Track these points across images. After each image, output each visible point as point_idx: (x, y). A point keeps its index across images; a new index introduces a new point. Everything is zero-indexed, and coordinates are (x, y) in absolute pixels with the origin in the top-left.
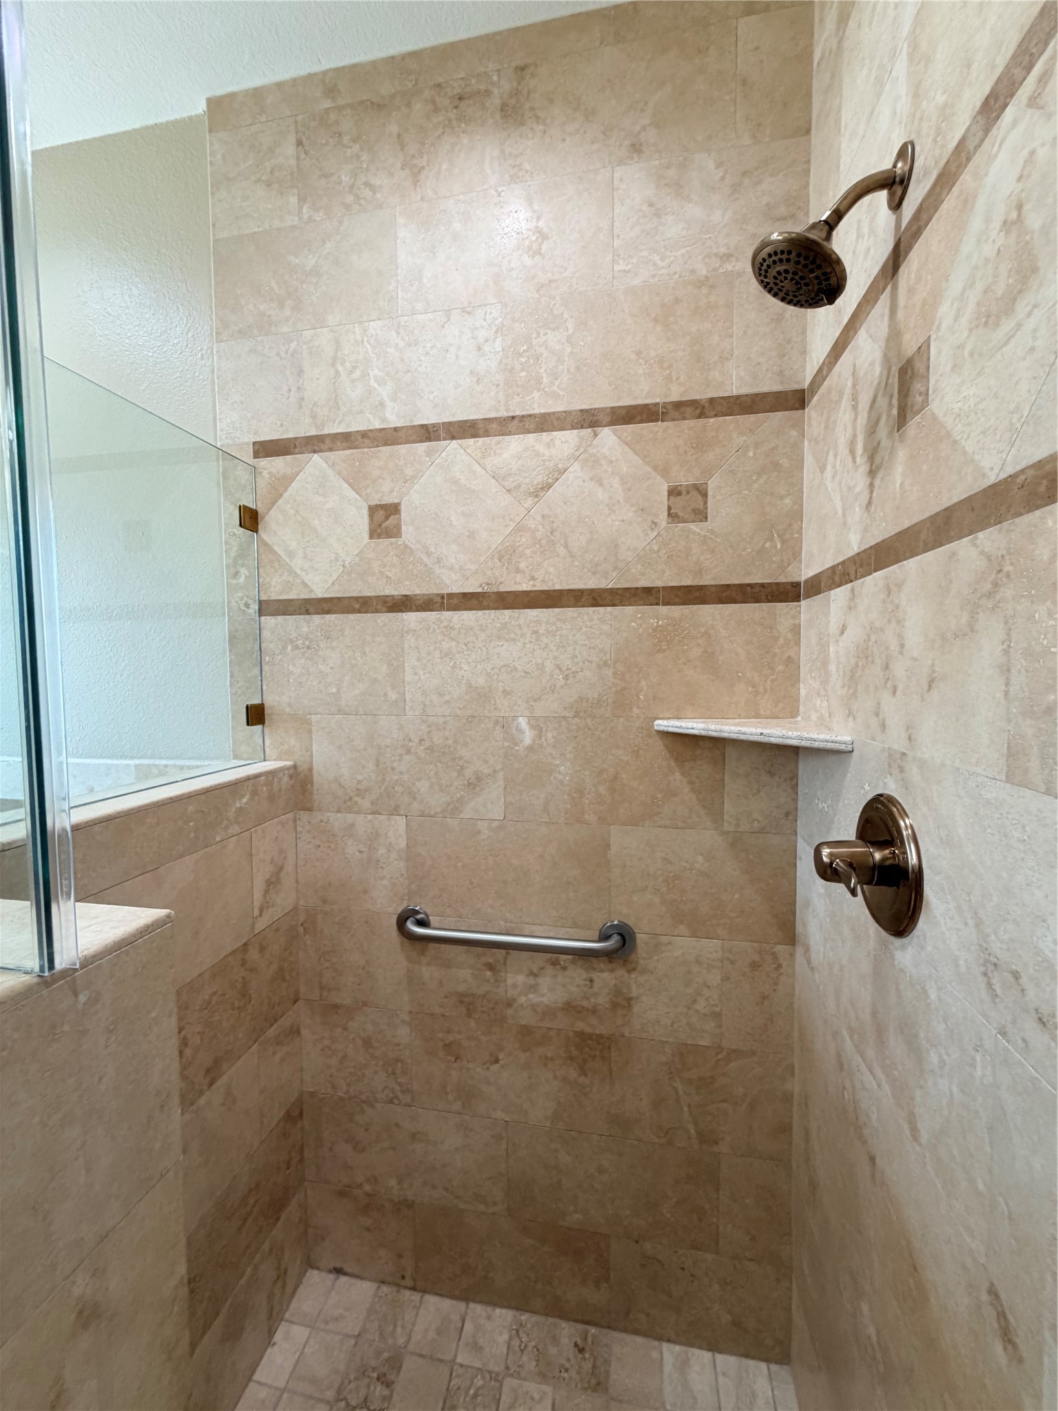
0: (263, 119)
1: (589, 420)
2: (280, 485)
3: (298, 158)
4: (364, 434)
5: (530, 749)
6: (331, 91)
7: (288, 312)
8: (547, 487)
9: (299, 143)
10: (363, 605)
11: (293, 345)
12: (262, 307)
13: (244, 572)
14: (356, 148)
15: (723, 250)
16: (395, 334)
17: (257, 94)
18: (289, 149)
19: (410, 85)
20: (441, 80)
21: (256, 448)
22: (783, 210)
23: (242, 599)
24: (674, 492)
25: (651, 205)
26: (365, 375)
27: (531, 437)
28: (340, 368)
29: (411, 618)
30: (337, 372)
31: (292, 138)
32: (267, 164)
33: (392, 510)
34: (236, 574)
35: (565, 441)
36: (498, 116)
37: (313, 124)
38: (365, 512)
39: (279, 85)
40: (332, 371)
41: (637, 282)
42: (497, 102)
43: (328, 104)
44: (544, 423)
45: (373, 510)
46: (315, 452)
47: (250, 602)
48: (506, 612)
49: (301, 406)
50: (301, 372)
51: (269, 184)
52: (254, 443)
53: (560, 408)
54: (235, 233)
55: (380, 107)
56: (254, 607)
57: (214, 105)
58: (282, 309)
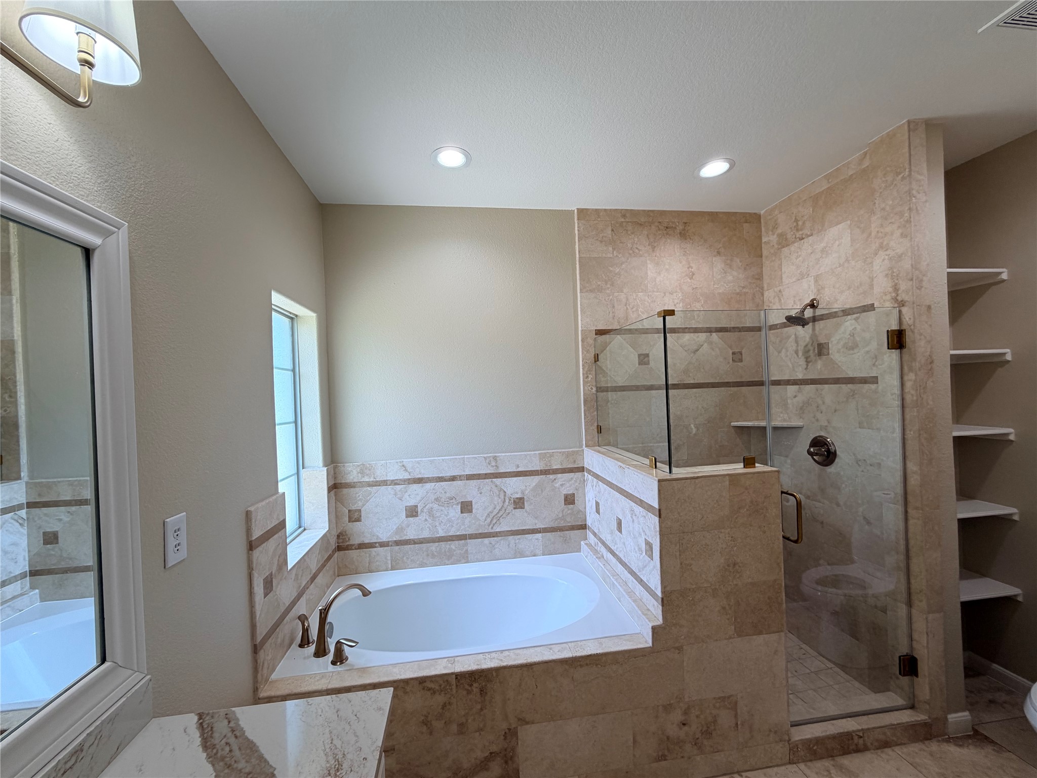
0: (599, 219)
1: (709, 330)
2: (605, 346)
3: (612, 235)
4: (637, 330)
5: (695, 434)
6: (624, 216)
7: (609, 286)
8: (697, 350)
9: (612, 230)
10: (637, 388)
11: (611, 297)
12: (599, 283)
13: (590, 376)
14: (633, 236)
15: (743, 285)
16: (647, 298)
17: (597, 211)
18: (609, 232)
19: (651, 220)
20: (660, 221)
21: (597, 331)
22: (757, 277)
23: (589, 386)
24: (734, 353)
25: (723, 270)
26: (637, 310)
27: (692, 334)
28: (628, 307)
29: (654, 392)
30: (627, 308)
31: (610, 228)
32: (601, 235)
33: (647, 355)
34: (587, 377)
35: (702, 336)
36: (679, 235)
37: (617, 225)
38: (637, 356)
39: (605, 210)
40: (625, 308)
41: (720, 291)
42: (679, 231)
43: (623, 220)
44: (696, 330)
45: (639, 355)
46: (618, 334)
47: (593, 387)
48: (686, 390)
49: (614, 319)
50: (614, 307)
51: (602, 242)
52: (596, 330)
53: (700, 326)
54: (588, 256)
55: (641, 225)
56: (594, 389)
57: (580, 211)
58: (606, 284)
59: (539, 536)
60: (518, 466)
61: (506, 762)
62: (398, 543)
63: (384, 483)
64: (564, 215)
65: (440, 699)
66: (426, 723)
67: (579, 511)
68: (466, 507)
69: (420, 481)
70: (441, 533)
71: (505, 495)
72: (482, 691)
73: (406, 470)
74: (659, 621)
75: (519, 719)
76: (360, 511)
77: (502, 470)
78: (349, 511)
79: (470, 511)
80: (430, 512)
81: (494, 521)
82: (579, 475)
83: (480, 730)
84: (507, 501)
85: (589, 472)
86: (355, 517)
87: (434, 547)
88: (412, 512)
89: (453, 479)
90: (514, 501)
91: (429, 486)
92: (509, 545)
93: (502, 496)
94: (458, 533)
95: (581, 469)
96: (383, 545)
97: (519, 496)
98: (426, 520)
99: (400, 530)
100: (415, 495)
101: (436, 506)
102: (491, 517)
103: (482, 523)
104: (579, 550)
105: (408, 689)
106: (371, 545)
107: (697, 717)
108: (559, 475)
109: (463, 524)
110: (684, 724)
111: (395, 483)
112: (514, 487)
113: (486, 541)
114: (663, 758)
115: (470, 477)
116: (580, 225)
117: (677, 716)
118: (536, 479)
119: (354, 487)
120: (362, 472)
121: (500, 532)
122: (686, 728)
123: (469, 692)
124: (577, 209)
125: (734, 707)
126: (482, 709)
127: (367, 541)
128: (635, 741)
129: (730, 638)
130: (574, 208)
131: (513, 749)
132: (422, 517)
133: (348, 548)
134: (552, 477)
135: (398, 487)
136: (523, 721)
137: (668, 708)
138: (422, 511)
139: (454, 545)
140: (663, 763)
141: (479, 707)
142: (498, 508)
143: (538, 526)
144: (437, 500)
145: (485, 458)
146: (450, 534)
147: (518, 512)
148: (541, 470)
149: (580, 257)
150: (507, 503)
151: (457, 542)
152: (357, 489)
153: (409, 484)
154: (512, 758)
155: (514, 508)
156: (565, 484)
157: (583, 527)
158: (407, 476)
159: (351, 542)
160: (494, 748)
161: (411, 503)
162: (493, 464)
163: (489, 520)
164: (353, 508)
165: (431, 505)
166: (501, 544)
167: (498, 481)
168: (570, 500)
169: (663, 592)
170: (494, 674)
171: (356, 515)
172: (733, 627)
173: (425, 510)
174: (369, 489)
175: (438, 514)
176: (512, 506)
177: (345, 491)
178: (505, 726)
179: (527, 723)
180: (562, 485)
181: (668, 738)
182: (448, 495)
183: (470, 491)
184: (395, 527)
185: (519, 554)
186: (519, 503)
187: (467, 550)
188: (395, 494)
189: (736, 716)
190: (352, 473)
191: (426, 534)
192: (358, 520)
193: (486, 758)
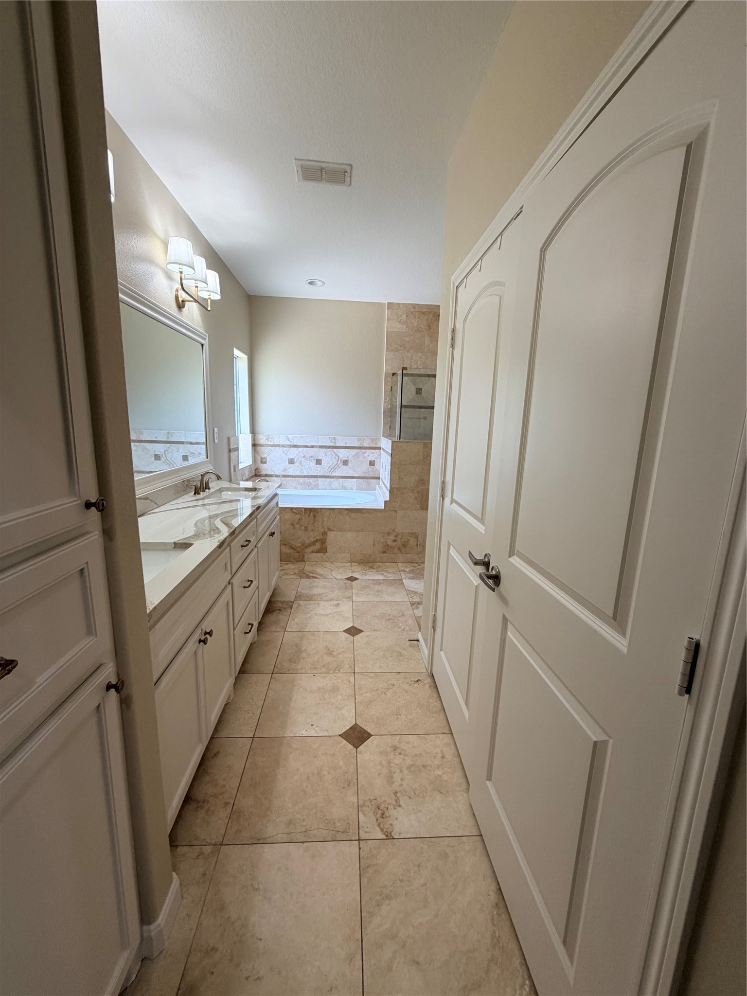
0: (400, 309)
3: (406, 319)
4: (416, 374)
6: (414, 308)
7: (402, 348)
9: (407, 316)
10: (414, 407)
11: (403, 355)
12: (397, 346)
13: (388, 399)
14: (418, 320)
17: (399, 304)
18: (405, 317)
19: (430, 311)
23: (387, 404)
26: (417, 363)
29: (423, 410)
30: (411, 361)
31: (405, 315)
32: (400, 318)
33: (421, 389)
34: (386, 399)
37: (410, 313)
38: (415, 389)
39: (403, 304)
43: (413, 310)
45: (417, 389)
47: (389, 404)
50: (404, 360)
51: (400, 322)
52: (392, 373)
54: (392, 330)
55: (424, 313)
56: (389, 406)
57: (389, 303)
59: (355, 480)
60: (346, 444)
61: (322, 544)
62: (284, 476)
63: (278, 446)
64: (380, 305)
65: (298, 516)
66: (292, 524)
67: (377, 470)
68: (319, 462)
69: (295, 446)
70: (305, 474)
71: (339, 458)
72: (314, 516)
73: (289, 440)
74: (388, 499)
75: (328, 529)
76: (266, 458)
77: (338, 445)
78: (261, 458)
79: (321, 464)
80: (300, 462)
81: (333, 470)
82: (377, 451)
83: (312, 530)
84: (340, 461)
85: (383, 449)
87: (302, 480)
88: (292, 462)
89: (312, 447)
90: (343, 462)
91: (300, 449)
92: (339, 483)
93: (337, 458)
94: (314, 475)
95: (380, 448)
96: (277, 476)
97: (345, 459)
98: (298, 466)
99: (285, 470)
100: (293, 453)
101: (303, 460)
102: (331, 468)
103: (326, 471)
104: (375, 490)
105: (286, 511)
106: (271, 476)
107: (401, 539)
108: (368, 450)
109: (317, 470)
110: (395, 541)
111: (283, 446)
112: (343, 454)
113: (328, 480)
114: (385, 552)
115: (321, 447)
116: (389, 312)
117: (392, 537)
118: (355, 451)
119: (264, 446)
120: (267, 439)
121: (335, 476)
122: (395, 542)
123: (309, 516)
124: (388, 303)
125: (417, 538)
126: (314, 523)
127: (269, 473)
128: (374, 544)
129: (418, 510)
130: (386, 302)
131: (325, 540)
132: (296, 464)
133: (260, 476)
134: (363, 451)
135: (285, 449)
136: (330, 530)
137: (389, 534)
138: (296, 461)
139: (311, 480)
140: (385, 554)
142: (335, 464)
143: (354, 475)
144: (304, 457)
145: (330, 438)
146: (310, 474)
147: (345, 467)
148: (358, 447)
149: (387, 331)
151: (313, 479)
152: (265, 448)
153: (290, 447)
154: (325, 543)
155: (343, 465)
156: (371, 455)
157: (378, 478)
158: (290, 444)
159: (262, 473)
160: (318, 538)
161: (291, 457)
162: (333, 441)
164: (263, 456)
165: (301, 459)
166: (335, 483)
167: (335, 450)
168: (372, 463)
169: (390, 488)
170: (319, 510)
171: (264, 460)
172: (419, 506)
173: (298, 461)
174: (271, 448)
175: (304, 464)
177: (259, 448)
178: (322, 530)
179: (331, 531)
180: (369, 455)
181: (388, 545)
182: (310, 455)
183: (321, 454)
184: (283, 468)
185: (344, 488)
186: (345, 463)
187: (318, 484)
188: (284, 452)
189: (417, 541)
190: (262, 439)
191: (298, 473)
192: (265, 463)
193: (315, 541)
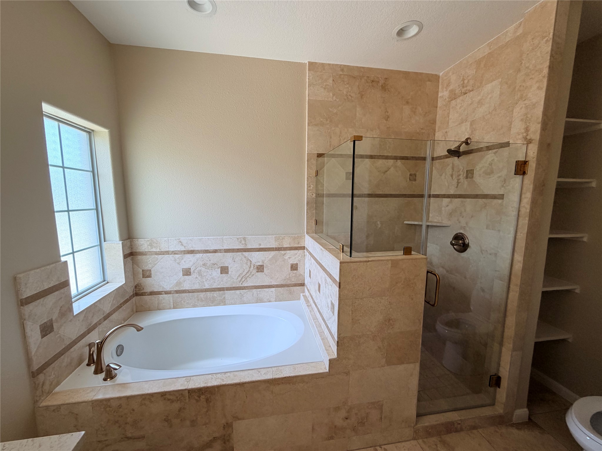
0: (324, 71)
1: (396, 158)
2: (323, 165)
3: (333, 84)
4: (345, 155)
5: (380, 228)
6: (342, 70)
7: (328, 122)
8: (387, 171)
9: (333, 80)
11: (329, 131)
12: (321, 119)
13: (312, 186)
14: (348, 86)
15: (422, 127)
16: (355, 132)
17: (323, 65)
18: (331, 82)
19: (361, 74)
20: (368, 76)
21: (318, 155)
22: (432, 122)
23: (311, 193)
24: (411, 175)
25: (410, 115)
27: (384, 160)
28: (341, 138)
29: (355, 199)
31: (331, 79)
32: (325, 83)
33: (351, 173)
34: (310, 186)
35: (391, 162)
36: (381, 88)
37: (337, 77)
38: (345, 174)
39: (329, 64)
40: (339, 138)
41: (406, 131)
42: (381, 84)
43: (341, 73)
44: (387, 158)
45: (347, 173)
46: (333, 158)
47: (313, 194)
48: (377, 198)
49: (330, 146)
50: (331, 137)
51: (325, 89)
52: (317, 154)
53: (390, 155)
54: (315, 99)
55: (354, 78)
56: (314, 195)
57: (311, 64)
58: (327, 120)
59: (273, 289)
60: (260, 245)
61: (225, 443)
62: (177, 292)
63: (167, 253)
64: (299, 66)
65: (176, 406)
66: (167, 420)
67: (300, 275)
68: (224, 270)
69: (192, 252)
70: (207, 286)
71: (251, 263)
72: (207, 400)
73: (182, 245)
74: (335, 355)
75: (234, 417)
76: (150, 270)
77: (249, 247)
78: (143, 271)
79: (227, 273)
80: (200, 273)
81: (243, 280)
82: (301, 252)
83: (205, 424)
84: (252, 267)
85: (307, 250)
86: (147, 274)
87: (202, 295)
88: (187, 272)
89: (215, 251)
90: (257, 267)
91: (198, 256)
92: (253, 295)
93: (249, 264)
94: (219, 287)
95: (303, 248)
96: (167, 293)
97: (260, 264)
98: (197, 278)
99: (179, 283)
100: (189, 261)
101: (203, 269)
102: (241, 277)
103: (235, 281)
104: (299, 299)
106: (159, 293)
107: (356, 414)
108: (288, 252)
109: (222, 281)
110: (347, 419)
111: (174, 253)
112: (257, 258)
113: (238, 292)
114: (332, 438)
115: (227, 251)
116: (310, 74)
117: (343, 413)
118: (273, 253)
119: (146, 255)
120: (151, 245)
121: (247, 287)
122: (348, 421)
123: (197, 401)
124: (309, 62)
125: (381, 407)
126: (207, 411)
127: (156, 290)
128: (313, 429)
129: (382, 366)
130: (306, 62)
131: (229, 435)
132: (194, 275)
133: (143, 294)
134: (283, 252)
135: (177, 256)
136: (237, 418)
137: (337, 409)
138: (194, 272)
139: (216, 294)
140: (331, 441)
141: (205, 410)
142: (246, 271)
143: (272, 284)
144: (204, 265)
145: (238, 239)
146: (213, 287)
147: (259, 274)
148: (276, 248)
149: (309, 100)
150: (252, 268)
151: (218, 292)
152: (148, 256)
153: (184, 254)
154: (228, 441)
155: (257, 272)
156: (292, 257)
157: (303, 285)
158: (183, 249)
159: (145, 291)
160: (217, 435)
161: (186, 266)
162: (243, 242)
163: (239, 279)
164: (146, 268)
165: (200, 268)
166: (248, 295)
167: (246, 254)
168: (294, 267)
169: (338, 338)
170: (216, 389)
171: (148, 274)
172: (384, 360)
173: (196, 271)
174: (156, 256)
175: (205, 274)
176: (256, 270)
177: (139, 257)
179: (239, 419)
180: (289, 258)
181: (335, 427)
182: (212, 262)
183: (227, 260)
184: (175, 282)
185: (259, 300)
186: (260, 269)
187: (224, 298)
188: (175, 260)
189: (382, 413)
190: (143, 245)
191: (197, 287)
192: (149, 276)
193: (211, 441)
